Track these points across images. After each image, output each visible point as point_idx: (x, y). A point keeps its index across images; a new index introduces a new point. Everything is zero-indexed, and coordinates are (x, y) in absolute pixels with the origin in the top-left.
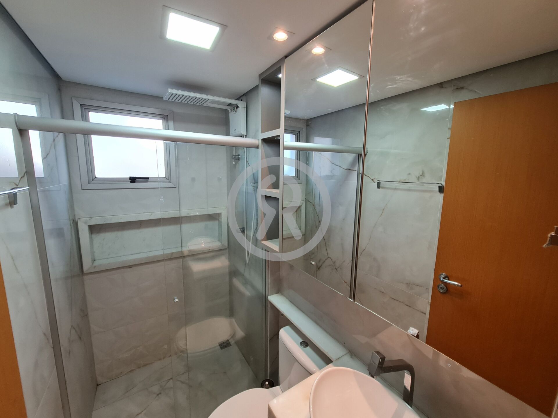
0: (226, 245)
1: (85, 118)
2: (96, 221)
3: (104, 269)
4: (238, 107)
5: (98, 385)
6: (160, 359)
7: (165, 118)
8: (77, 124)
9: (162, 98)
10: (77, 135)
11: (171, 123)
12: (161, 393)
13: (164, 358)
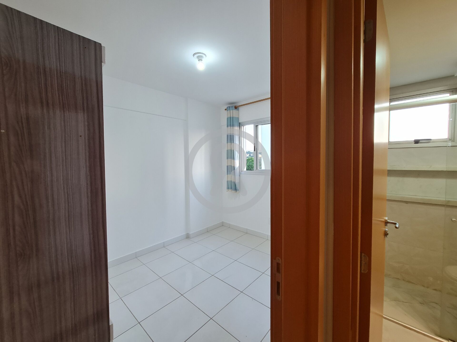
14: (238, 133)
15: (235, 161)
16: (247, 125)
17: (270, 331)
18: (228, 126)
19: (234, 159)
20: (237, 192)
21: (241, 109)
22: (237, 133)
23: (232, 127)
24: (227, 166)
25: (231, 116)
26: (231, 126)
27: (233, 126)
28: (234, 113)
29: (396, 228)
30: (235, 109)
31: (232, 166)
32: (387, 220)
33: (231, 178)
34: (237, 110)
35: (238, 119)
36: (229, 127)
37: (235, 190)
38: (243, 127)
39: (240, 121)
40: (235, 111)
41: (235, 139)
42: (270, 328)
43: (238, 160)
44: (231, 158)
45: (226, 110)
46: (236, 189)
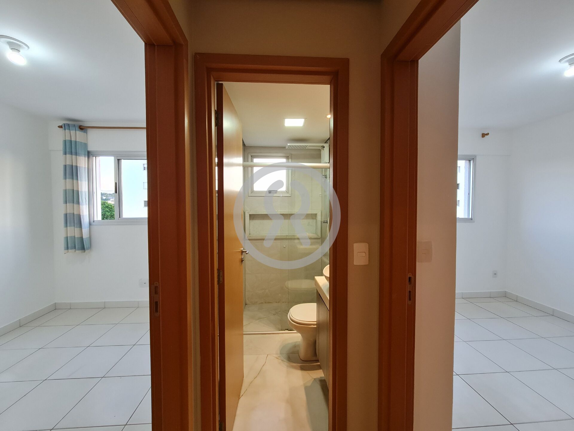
0: (320, 236)
1: (252, 161)
2: (252, 213)
3: (254, 238)
4: (324, 147)
5: (246, 304)
6: (277, 302)
7: (287, 158)
8: (249, 163)
9: (285, 147)
10: (249, 168)
11: (290, 160)
12: (275, 314)
13: (279, 302)
14: (87, 167)
15: (81, 206)
16: (101, 156)
17: (151, 388)
18: (65, 153)
19: (78, 203)
20: (86, 252)
21: (91, 132)
22: (84, 166)
23: (74, 156)
24: (66, 215)
25: (72, 140)
26: (72, 154)
27: (76, 155)
28: (79, 136)
29: (246, 253)
30: (79, 129)
31: (75, 213)
32: (242, 250)
33: (73, 232)
34: (84, 132)
35: (86, 145)
36: (67, 155)
37: (81, 250)
38: (94, 157)
39: (89, 149)
40: (79, 133)
41: (80, 174)
42: (151, 386)
43: (86, 205)
44: (74, 203)
45: (60, 127)
46: (83, 248)
